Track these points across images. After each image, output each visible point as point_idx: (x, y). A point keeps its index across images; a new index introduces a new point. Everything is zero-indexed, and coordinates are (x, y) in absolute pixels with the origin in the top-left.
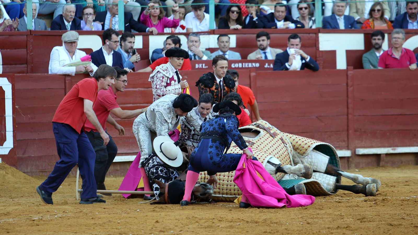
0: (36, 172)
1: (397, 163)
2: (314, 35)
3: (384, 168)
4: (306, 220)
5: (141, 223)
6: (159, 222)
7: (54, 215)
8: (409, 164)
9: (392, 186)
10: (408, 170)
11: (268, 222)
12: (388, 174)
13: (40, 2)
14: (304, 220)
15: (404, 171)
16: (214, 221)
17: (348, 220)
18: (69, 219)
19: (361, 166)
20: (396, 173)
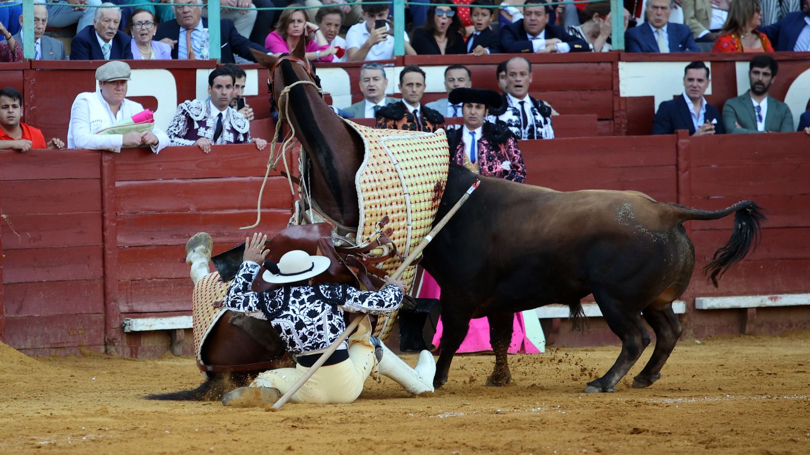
0: (44, 348)
1: (780, 326)
2: (609, 65)
3: (753, 337)
4: (593, 445)
5: (257, 451)
6: (293, 450)
7: (81, 435)
8: (805, 328)
9: (770, 374)
10: (802, 341)
11: (517, 448)
12: (762, 350)
13: (47, 2)
14: (589, 445)
15: (794, 343)
16: (405, 446)
17: (681, 444)
18: (110, 444)
19: (706, 332)
20: (779, 346)
